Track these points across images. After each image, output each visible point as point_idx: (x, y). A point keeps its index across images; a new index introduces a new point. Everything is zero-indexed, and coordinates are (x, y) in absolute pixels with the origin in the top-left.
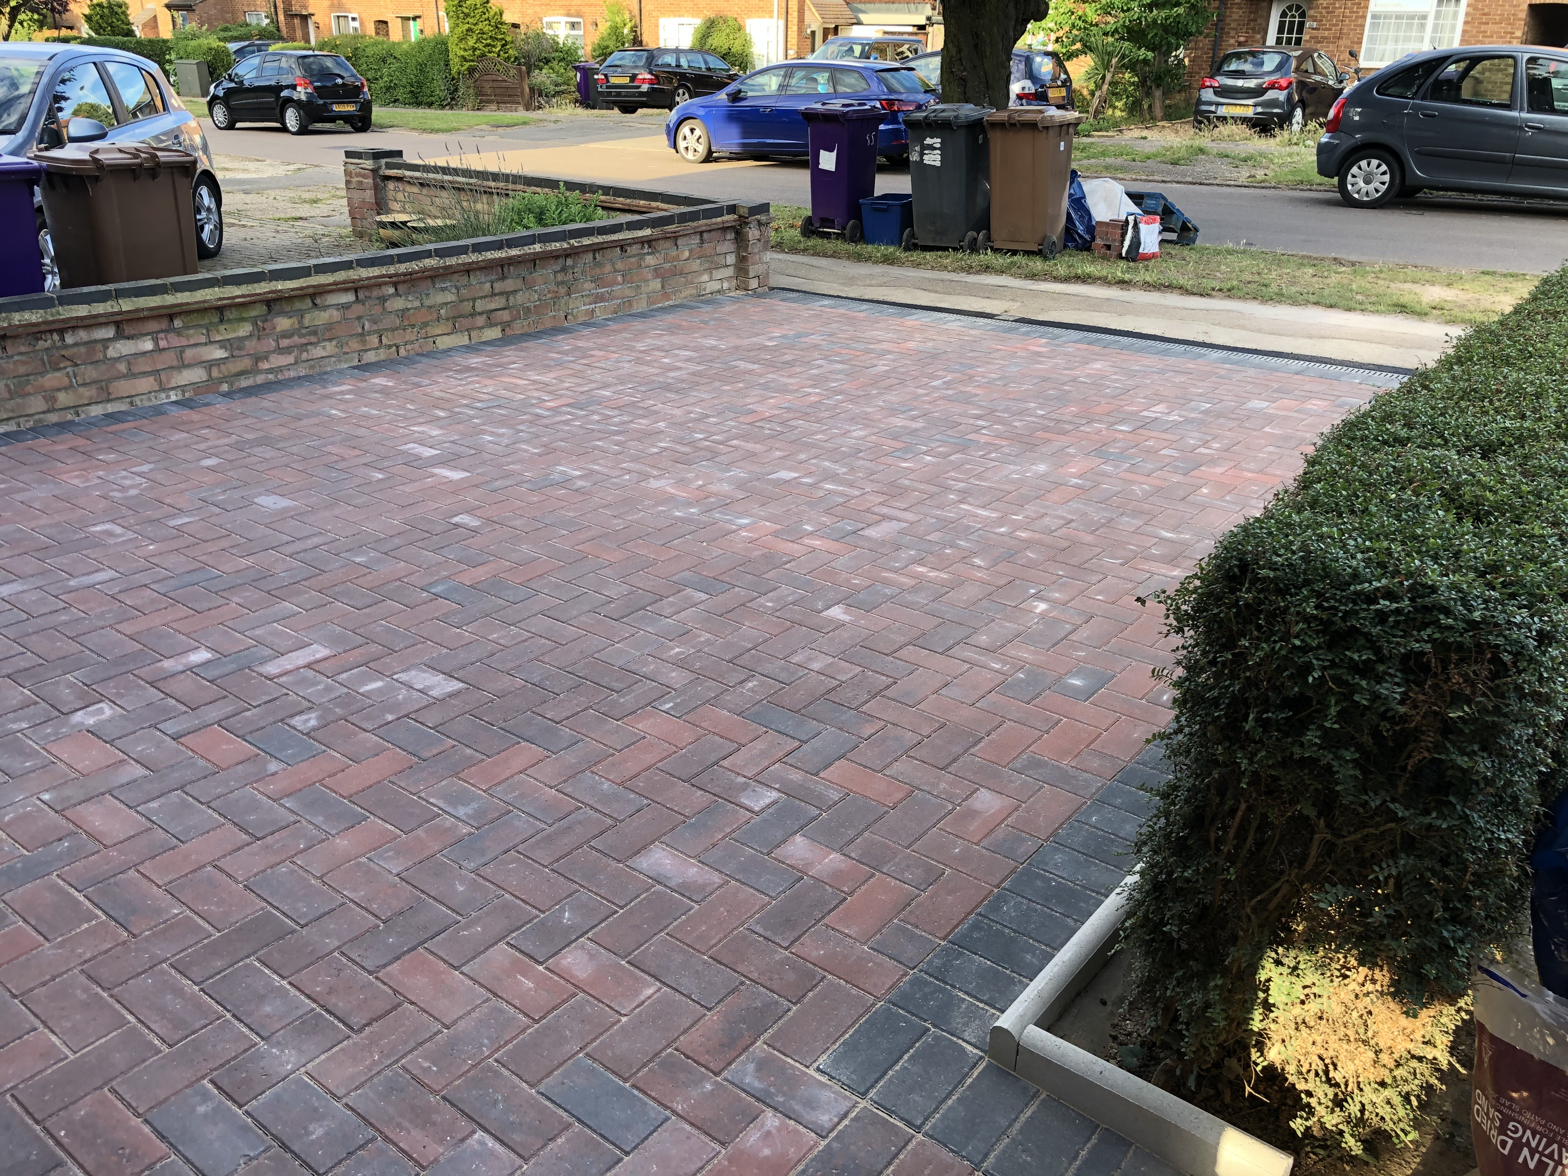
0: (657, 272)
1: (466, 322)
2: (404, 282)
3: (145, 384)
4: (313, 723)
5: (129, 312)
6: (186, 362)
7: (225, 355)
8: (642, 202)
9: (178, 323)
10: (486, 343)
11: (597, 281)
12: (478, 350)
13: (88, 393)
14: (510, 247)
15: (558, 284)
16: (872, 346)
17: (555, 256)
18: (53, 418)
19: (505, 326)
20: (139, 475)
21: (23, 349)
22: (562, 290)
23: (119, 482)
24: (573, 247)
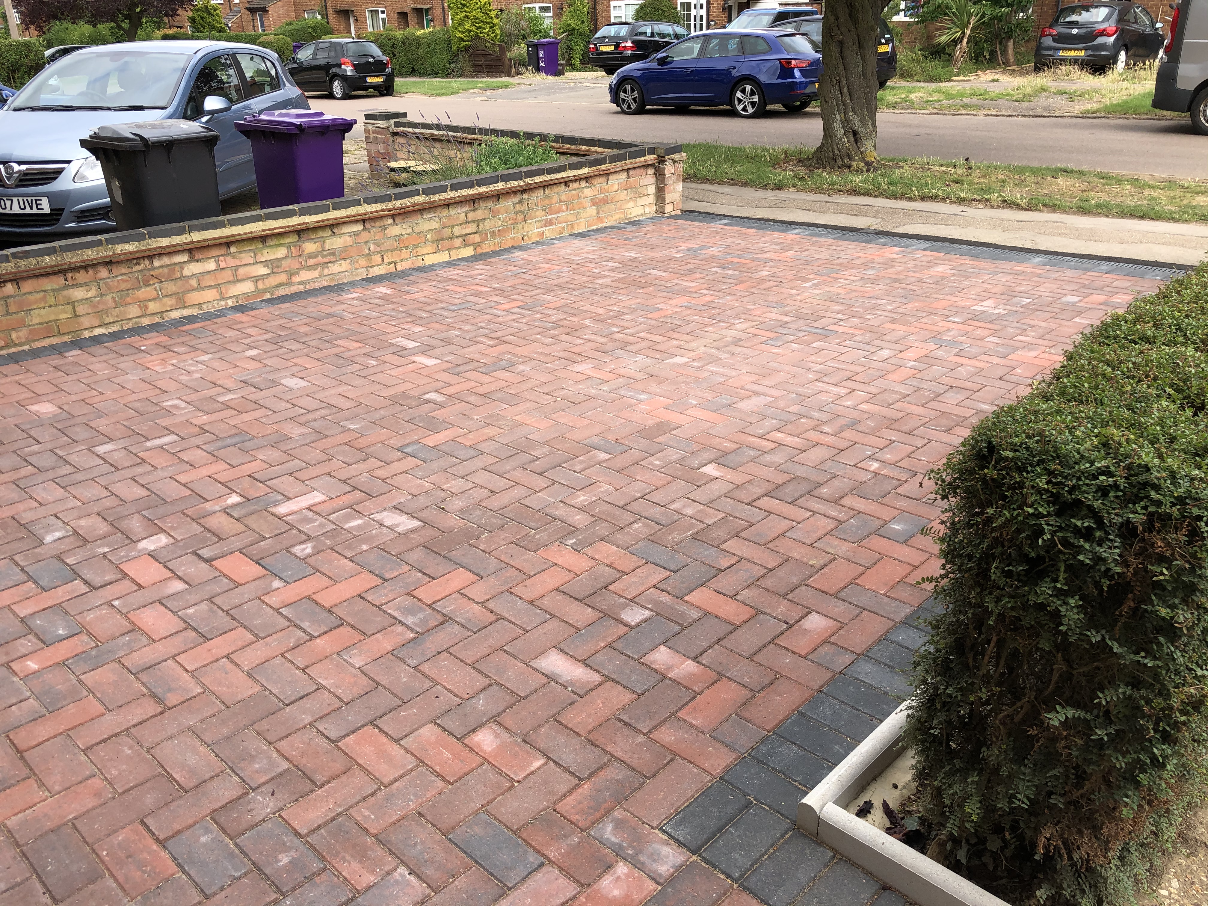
0: (595, 202)
1: (447, 244)
2: (400, 214)
3: (210, 295)
4: (309, 551)
5: (198, 242)
6: (239, 278)
7: (268, 272)
8: (584, 147)
9: (233, 249)
10: (461, 260)
11: (547, 210)
12: (455, 265)
13: (170, 302)
14: (479, 186)
15: (516, 213)
16: (759, 256)
17: (514, 192)
18: (146, 321)
19: (476, 246)
20: (201, 363)
21: (124, 271)
22: (520, 217)
23: (187, 368)
24: (527, 184)
